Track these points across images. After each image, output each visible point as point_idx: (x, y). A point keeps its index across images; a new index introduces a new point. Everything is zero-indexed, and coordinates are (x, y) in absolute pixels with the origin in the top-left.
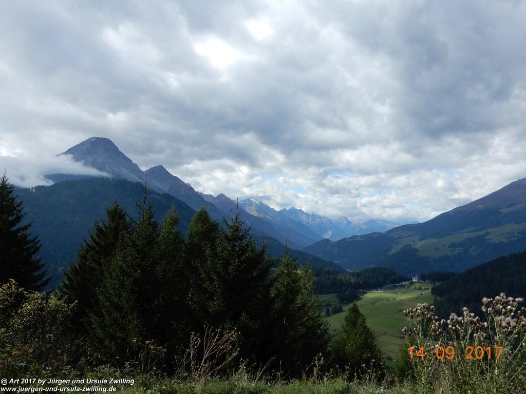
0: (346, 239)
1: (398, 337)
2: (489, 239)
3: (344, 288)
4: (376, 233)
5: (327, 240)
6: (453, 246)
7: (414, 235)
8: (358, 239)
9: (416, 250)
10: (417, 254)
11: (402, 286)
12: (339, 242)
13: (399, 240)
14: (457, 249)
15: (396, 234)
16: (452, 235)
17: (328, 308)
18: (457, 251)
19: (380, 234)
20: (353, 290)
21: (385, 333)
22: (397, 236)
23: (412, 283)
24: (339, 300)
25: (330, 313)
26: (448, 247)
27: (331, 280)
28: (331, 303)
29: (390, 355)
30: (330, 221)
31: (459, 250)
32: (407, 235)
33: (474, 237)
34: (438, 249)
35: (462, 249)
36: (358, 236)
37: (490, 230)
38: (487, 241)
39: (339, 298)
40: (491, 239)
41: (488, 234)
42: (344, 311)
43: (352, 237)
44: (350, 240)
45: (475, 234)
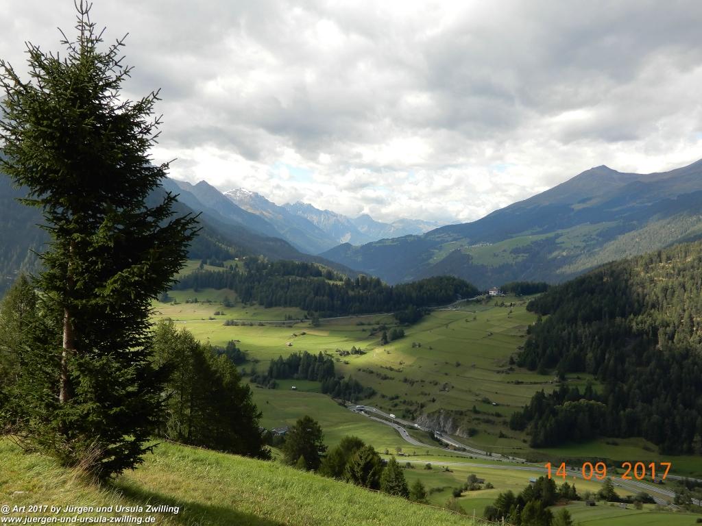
0: (371, 243)
1: (494, 371)
2: (561, 243)
3: (403, 305)
4: (411, 236)
5: (347, 246)
6: (516, 251)
7: (462, 238)
8: (388, 243)
9: (468, 257)
10: (470, 262)
11: (478, 301)
12: (363, 247)
13: (443, 245)
14: (521, 255)
15: (439, 237)
16: (512, 237)
17: (385, 333)
18: (521, 258)
19: (417, 236)
20: (415, 307)
21: (474, 365)
22: (439, 240)
23: (490, 297)
24: (398, 321)
25: (388, 340)
26: (511, 253)
27: (384, 293)
28: (386, 326)
29: (487, 397)
30: (348, 220)
31: (523, 256)
32: (450, 239)
33: (542, 240)
34: (498, 255)
35: (527, 255)
36: (388, 239)
37: (560, 231)
38: (558, 245)
39: (397, 319)
40: (563, 243)
41: (558, 236)
42: (406, 336)
43: (380, 241)
44: (377, 245)
45: (543, 237)
